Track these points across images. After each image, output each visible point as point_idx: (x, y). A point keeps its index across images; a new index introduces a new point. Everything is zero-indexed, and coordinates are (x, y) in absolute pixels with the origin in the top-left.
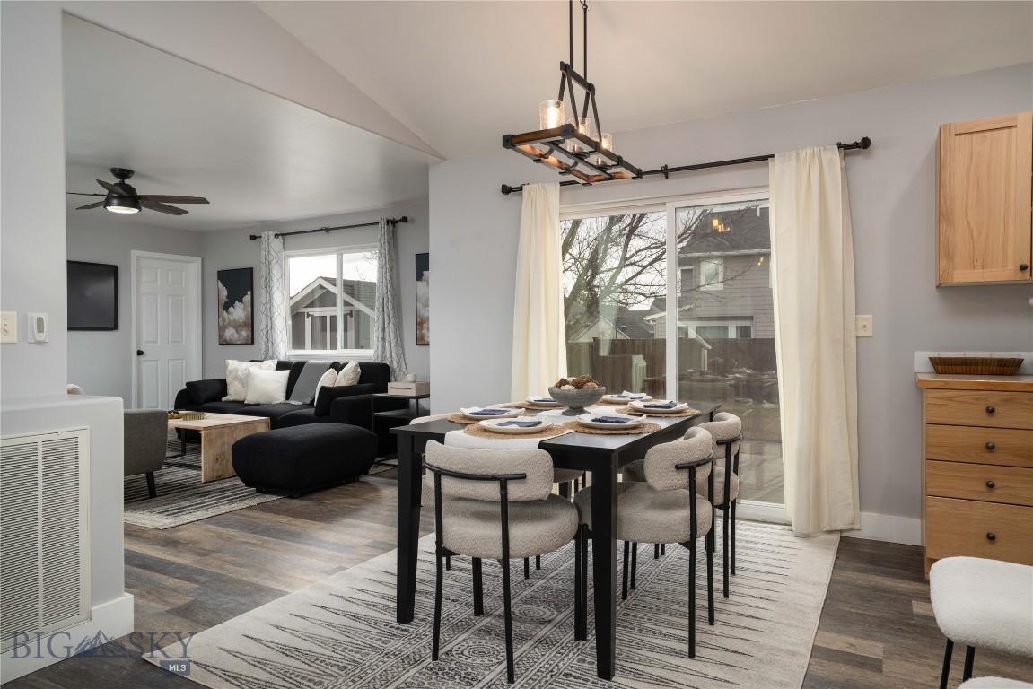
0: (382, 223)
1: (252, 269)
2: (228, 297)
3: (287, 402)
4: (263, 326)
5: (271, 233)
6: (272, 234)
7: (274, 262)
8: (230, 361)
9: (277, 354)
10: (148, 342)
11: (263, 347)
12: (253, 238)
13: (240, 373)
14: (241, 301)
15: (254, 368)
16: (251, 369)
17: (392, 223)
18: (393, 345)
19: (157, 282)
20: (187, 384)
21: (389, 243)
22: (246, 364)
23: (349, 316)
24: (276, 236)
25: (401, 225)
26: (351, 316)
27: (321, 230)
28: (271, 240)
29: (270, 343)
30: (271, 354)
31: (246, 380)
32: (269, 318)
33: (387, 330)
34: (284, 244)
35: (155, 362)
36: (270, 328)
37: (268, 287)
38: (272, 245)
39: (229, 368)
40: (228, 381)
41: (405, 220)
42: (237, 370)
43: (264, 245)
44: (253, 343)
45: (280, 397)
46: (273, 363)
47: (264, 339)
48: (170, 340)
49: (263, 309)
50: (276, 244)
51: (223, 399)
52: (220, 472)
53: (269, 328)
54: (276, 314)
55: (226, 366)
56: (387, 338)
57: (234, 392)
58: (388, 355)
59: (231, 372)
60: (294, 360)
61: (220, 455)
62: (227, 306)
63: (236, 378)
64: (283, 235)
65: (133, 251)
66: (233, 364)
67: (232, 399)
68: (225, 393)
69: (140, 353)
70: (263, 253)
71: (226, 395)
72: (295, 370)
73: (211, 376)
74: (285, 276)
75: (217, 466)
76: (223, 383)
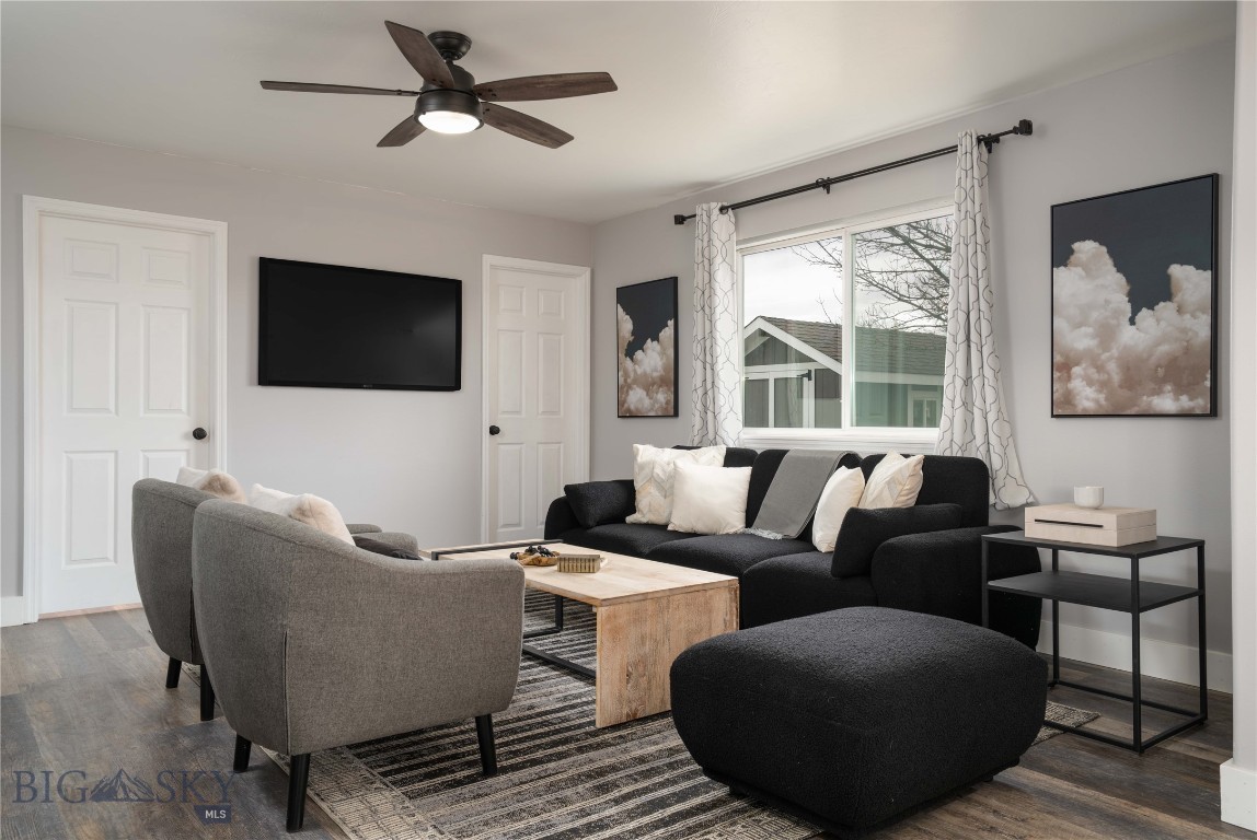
0: (967, 143)
1: (675, 280)
2: (633, 334)
3: (751, 531)
4: (698, 381)
5: (713, 205)
6: (715, 206)
7: (718, 260)
8: (640, 447)
9: (724, 434)
10: (504, 412)
11: (697, 422)
12: (680, 220)
13: (658, 471)
14: (656, 338)
15: (684, 460)
16: (680, 464)
17: (989, 142)
18: (991, 417)
19: (521, 310)
20: (567, 488)
21: (981, 186)
22: (669, 454)
23: (805, 379)
24: (723, 210)
25: (1012, 146)
26: (810, 379)
27: (817, 185)
28: (713, 217)
29: (710, 414)
30: (711, 436)
31: (670, 485)
32: (709, 365)
33: (977, 383)
34: (736, 224)
35: (518, 447)
36: (709, 388)
37: (708, 310)
38: (716, 227)
39: (639, 459)
40: (637, 486)
41: (1025, 128)
42: (652, 464)
43: (701, 229)
44: (676, 414)
45: (736, 522)
46: (718, 453)
47: (699, 406)
48: (541, 410)
49: (698, 350)
50: (723, 225)
51: (629, 519)
52: (634, 705)
53: (709, 385)
54: (721, 360)
55: (633, 456)
56: (978, 402)
57: (649, 507)
58: (979, 440)
59: (642, 467)
60: (759, 448)
61: (636, 665)
62: (631, 350)
63: (652, 479)
64: (735, 207)
65: (485, 257)
66: (646, 453)
67: (644, 520)
68: (631, 508)
69: (494, 431)
70: (698, 244)
71: (633, 511)
72: (763, 466)
73: (607, 475)
74: (738, 285)
75: (629, 692)
76: (627, 489)
